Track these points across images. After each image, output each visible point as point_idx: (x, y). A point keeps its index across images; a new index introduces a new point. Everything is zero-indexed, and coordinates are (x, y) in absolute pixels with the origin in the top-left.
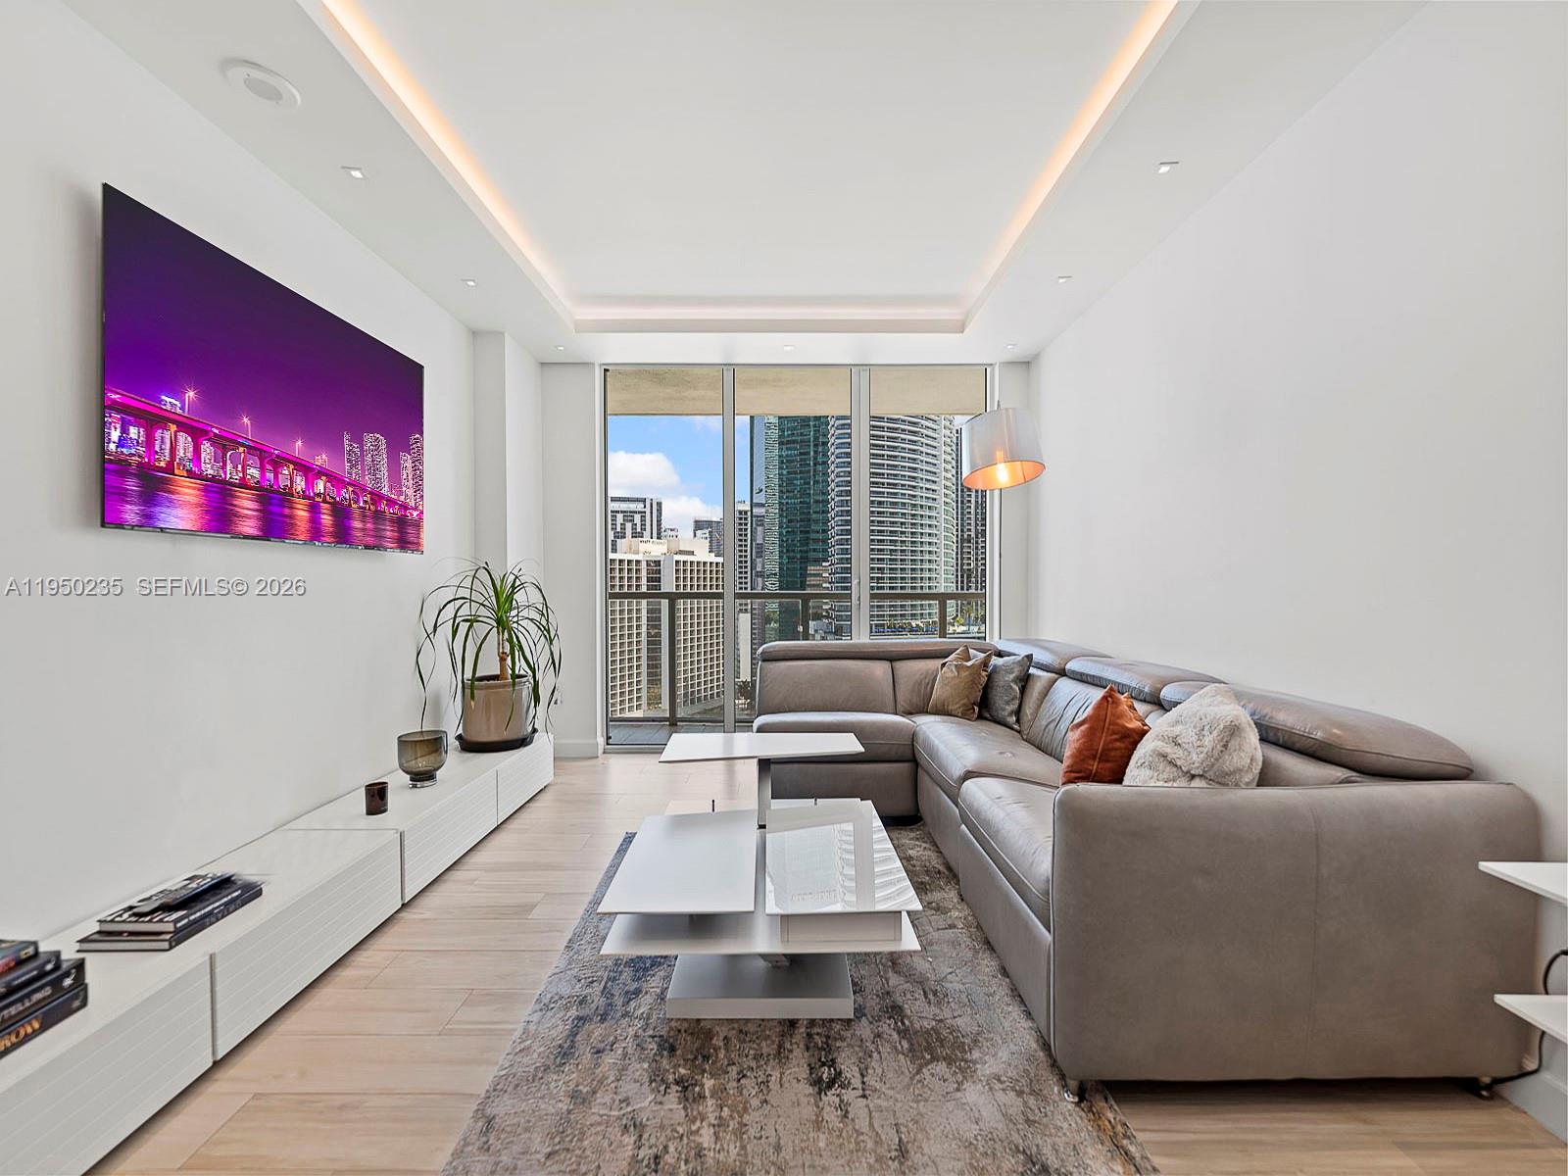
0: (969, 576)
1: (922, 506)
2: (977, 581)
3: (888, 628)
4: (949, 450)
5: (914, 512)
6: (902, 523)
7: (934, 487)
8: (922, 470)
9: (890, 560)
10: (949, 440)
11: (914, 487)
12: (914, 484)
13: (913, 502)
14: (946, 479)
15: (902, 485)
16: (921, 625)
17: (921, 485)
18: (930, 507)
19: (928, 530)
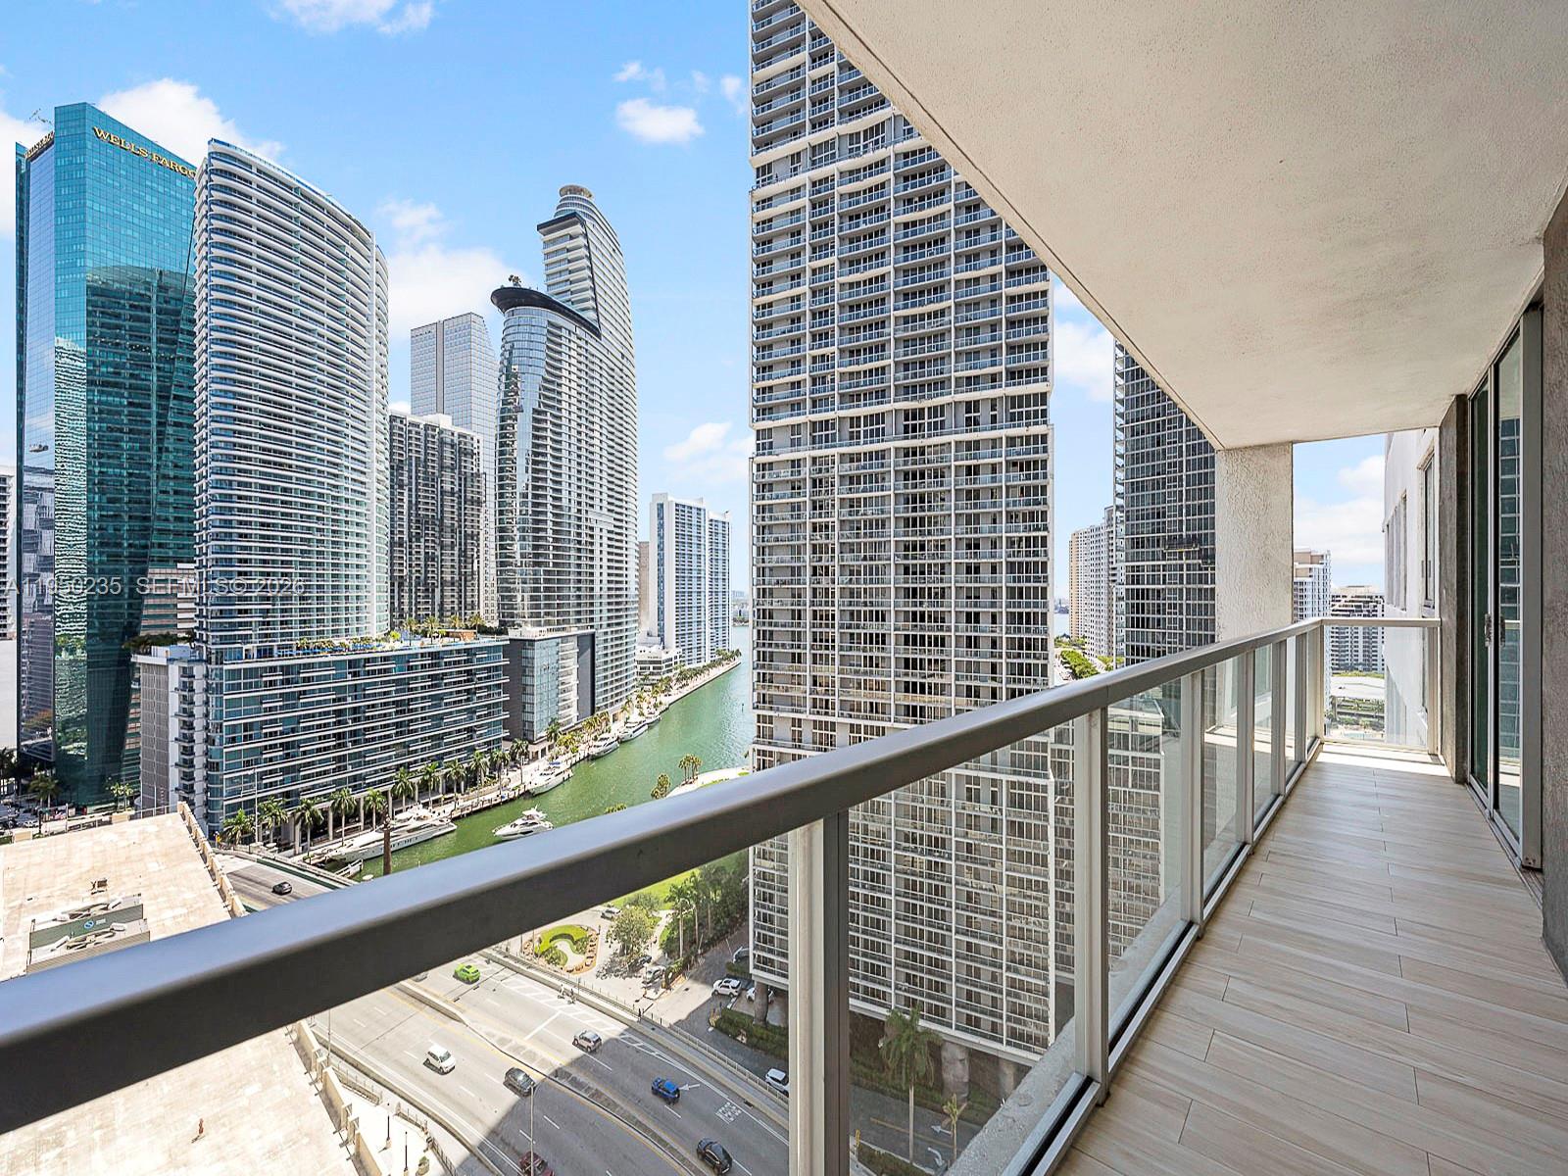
1: (347, 500)
3: (298, 649)
4: (382, 438)
5: (335, 506)
6: (318, 518)
7: (362, 478)
8: (347, 457)
9: (301, 563)
10: (382, 427)
11: (336, 476)
12: (336, 472)
13: (334, 494)
14: (379, 471)
15: (319, 471)
16: (347, 643)
17: (346, 474)
18: (357, 503)
19: (355, 529)
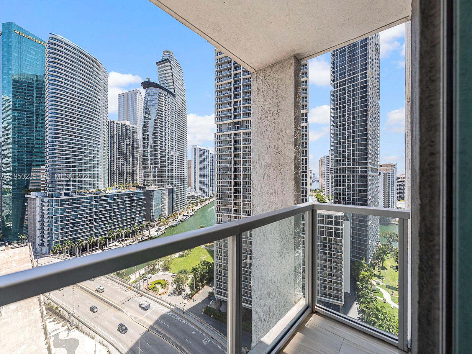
0: (113, 173)
1: (94, 147)
2: (117, 175)
3: (78, 193)
4: (105, 127)
5: (90, 148)
6: (84, 152)
7: (99, 140)
8: (94, 133)
9: (79, 166)
10: (106, 124)
12: (90, 138)
13: (90, 145)
14: (104, 138)
17: (94, 139)
18: (97, 147)
19: (96, 156)
